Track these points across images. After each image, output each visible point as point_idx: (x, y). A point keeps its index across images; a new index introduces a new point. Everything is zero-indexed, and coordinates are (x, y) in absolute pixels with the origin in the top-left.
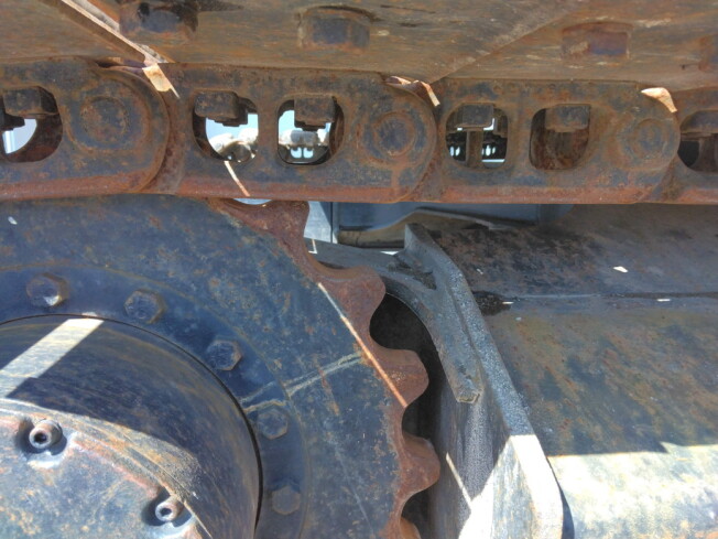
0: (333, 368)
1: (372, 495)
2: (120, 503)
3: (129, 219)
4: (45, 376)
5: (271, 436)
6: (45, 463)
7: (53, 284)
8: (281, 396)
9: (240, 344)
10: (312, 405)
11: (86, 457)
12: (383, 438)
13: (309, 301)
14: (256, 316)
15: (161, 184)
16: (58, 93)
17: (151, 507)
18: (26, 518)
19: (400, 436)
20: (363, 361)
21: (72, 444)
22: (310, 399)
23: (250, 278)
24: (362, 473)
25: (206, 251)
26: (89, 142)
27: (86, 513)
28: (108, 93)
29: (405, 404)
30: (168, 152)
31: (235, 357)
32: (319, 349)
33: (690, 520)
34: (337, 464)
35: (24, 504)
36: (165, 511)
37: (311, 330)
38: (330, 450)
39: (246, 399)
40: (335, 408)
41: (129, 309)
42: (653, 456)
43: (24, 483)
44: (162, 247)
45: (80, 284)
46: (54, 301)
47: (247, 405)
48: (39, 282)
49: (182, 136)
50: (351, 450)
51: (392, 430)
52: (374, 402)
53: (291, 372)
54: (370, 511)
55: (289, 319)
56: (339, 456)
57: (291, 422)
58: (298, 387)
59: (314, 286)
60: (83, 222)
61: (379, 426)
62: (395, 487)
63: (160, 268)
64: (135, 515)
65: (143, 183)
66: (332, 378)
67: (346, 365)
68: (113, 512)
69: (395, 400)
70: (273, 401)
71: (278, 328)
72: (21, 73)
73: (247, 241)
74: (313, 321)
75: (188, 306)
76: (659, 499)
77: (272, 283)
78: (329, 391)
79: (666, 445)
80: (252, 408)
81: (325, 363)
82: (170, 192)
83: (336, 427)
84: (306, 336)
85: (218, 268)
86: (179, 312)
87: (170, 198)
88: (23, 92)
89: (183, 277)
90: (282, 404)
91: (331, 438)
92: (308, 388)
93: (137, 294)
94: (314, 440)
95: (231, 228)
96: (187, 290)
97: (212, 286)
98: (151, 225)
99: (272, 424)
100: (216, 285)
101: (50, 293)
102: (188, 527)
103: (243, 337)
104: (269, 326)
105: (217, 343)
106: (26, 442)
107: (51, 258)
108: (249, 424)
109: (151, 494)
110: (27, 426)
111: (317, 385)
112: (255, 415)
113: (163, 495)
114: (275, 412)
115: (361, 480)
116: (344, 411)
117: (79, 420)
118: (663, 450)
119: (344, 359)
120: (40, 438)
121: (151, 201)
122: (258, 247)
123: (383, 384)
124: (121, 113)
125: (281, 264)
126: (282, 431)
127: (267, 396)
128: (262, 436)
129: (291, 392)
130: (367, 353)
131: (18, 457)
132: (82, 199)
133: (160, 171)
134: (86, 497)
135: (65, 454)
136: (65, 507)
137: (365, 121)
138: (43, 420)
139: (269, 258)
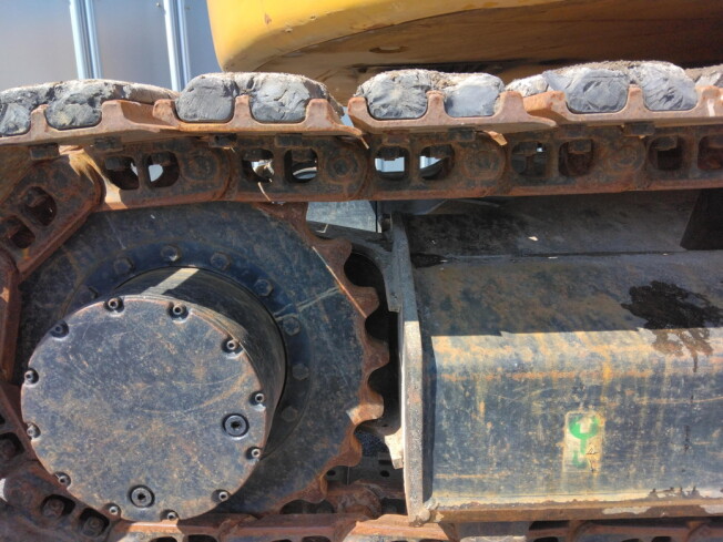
0: (324, 295)
1: (350, 371)
2: (211, 340)
3: (212, 214)
4: (176, 289)
5: (290, 333)
6: (180, 322)
7: (174, 250)
8: (295, 312)
9: (272, 282)
10: (314, 317)
11: (197, 319)
12: (354, 337)
13: (309, 257)
14: (280, 266)
15: (227, 196)
16: (177, 154)
17: (225, 343)
18: (172, 347)
19: (364, 335)
20: (340, 291)
21: (191, 313)
22: (312, 313)
23: (276, 245)
24: (344, 357)
25: (252, 231)
26: (193, 177)
27: (197, 345)
28: (201, 153)
29: (365, 316)
30: (230, 179)
31: (269, 288)
32: (315, 284)
33: (503, 367)
34: (328, 351)
35: (170, 340)
36: (231, 345)
37: (310, 274)
38: (325, 343)
39: (277, 313)
40: (326, 318)
41: (212, 262)
42: (492, 338)
43: (170, 330)
44: (229, 228)
45: (187, 249)
46: (174, 258)
47: (277, 316)
48: (167, 248)
49: (237, 171)
50: (337, 343)
51: (359, 331)
52: (348, 315)
53: (300, 298)
54: (350, 380)
55: (298, 267)
56: (330, 347)
57: (302, 327)
58: (305, 306)
59: (310, 248)
60: (189, 217)
61: (351, 329)
62: (362, 366)
63: (228, 240)
64: (218, 346)
65: (218, 196)
66: (324, 301)
67: (331, 294)
68: (209, 344)
69: (359, 314)
70: (292, 315)
71: (292, 273)
72: (160, 145)
73: (273, 224)
74: (312, 268)
75: (243, 261)
76: (487, 356)
77: (288, 248)
78: (322, 309)
79: (502, 333)
80: (280, 318)
81: (319, 292)
82: (232, 200)
83: (328, 330)
84: (308, 277)
85: (259, 239)
86: (239, 264)
87: (231, 202)
88: (161, 154)
89: (240, 245)
90: (296, 316)
91: (325, 336)
92: (310, 307)
93: (216, 254)
94: (315, 337)
95: (264, 217)
96: (242, 252)
97: (256, 249)
98: (223, 217)
99: (291, 327)
100: (258, 249)
101: (172, 254)
102: (241, 353)
103: (273, 278)
104: (287, 271)
105: (259, 281)
106: (172, 313)
107: (172, 236)
108: (278, 327)
109: (225, 336)
110: (171, 306)
111: (316, 305)
112: (281, 322)
113: (230, 338)
114: (292, 321)
115: (343, 362)
116: (331, 320)
117: (193, 305)
118: (500, 335)
119: (330, 290)
120: (177, 310)
121: (223, 205)
122: (279, 227)
123: (351, 304)
124: (207, 164)
125: (292, 237)
126: (296, 331)
127: (287, 312)
128: (286, 334)
129: (301, 309)
130: (342, 287)
131: (168, 318)
132: (189, 205)
133: (227, 190)
134: (197, 336)
135: (188, 317)
136: (188, 342)
137: (326, 160)
138: (178, 304)
139: (286, 234)
